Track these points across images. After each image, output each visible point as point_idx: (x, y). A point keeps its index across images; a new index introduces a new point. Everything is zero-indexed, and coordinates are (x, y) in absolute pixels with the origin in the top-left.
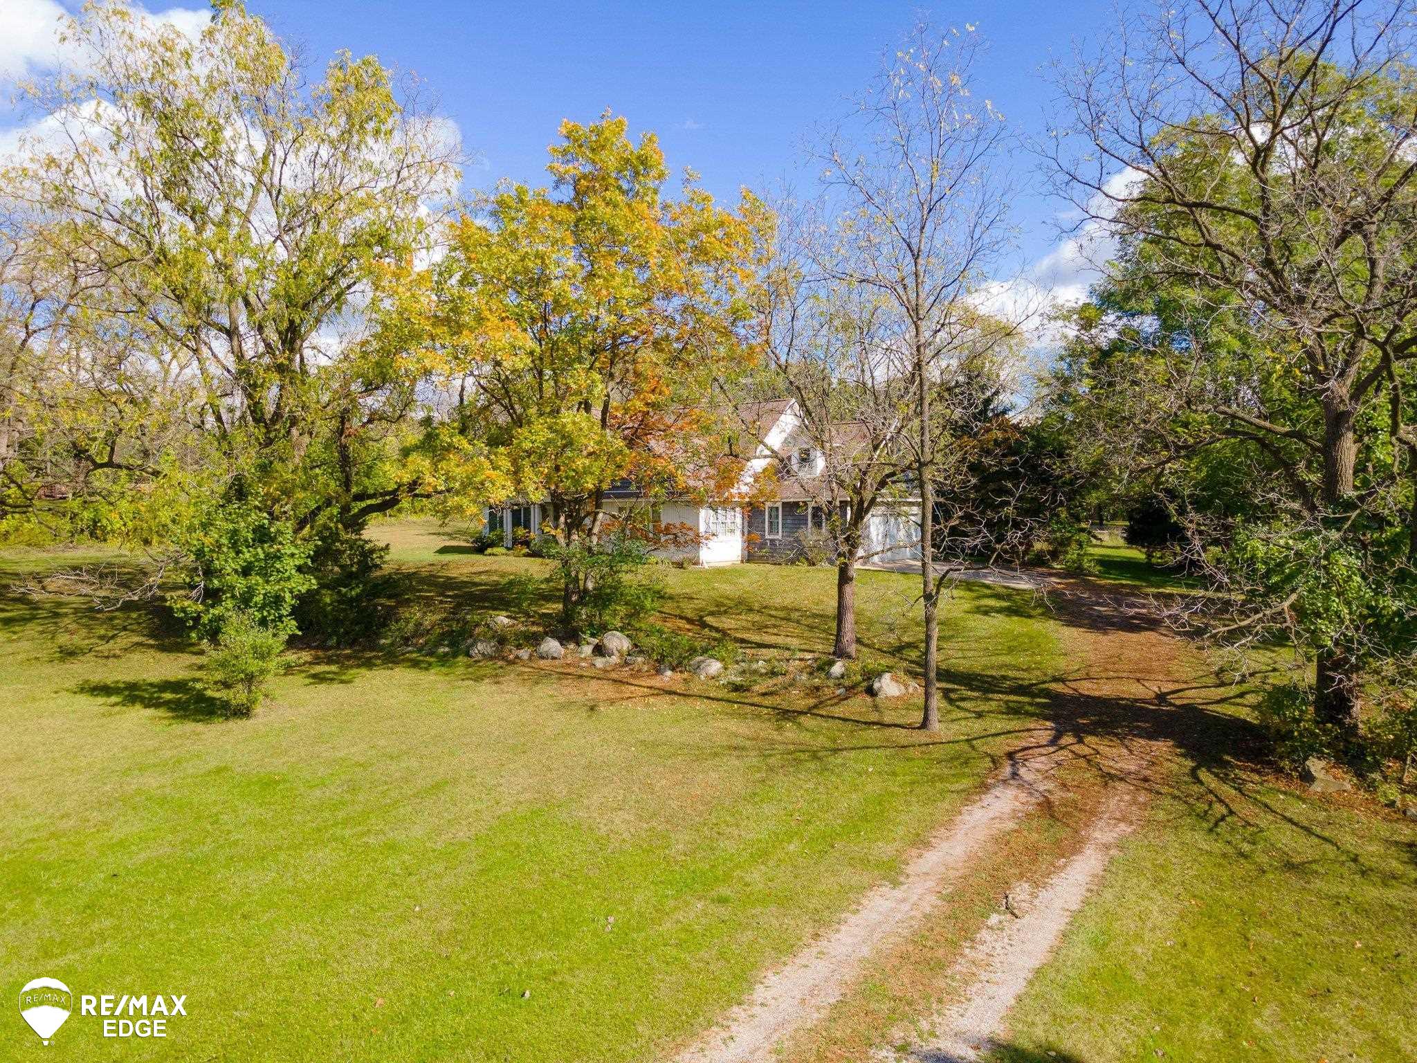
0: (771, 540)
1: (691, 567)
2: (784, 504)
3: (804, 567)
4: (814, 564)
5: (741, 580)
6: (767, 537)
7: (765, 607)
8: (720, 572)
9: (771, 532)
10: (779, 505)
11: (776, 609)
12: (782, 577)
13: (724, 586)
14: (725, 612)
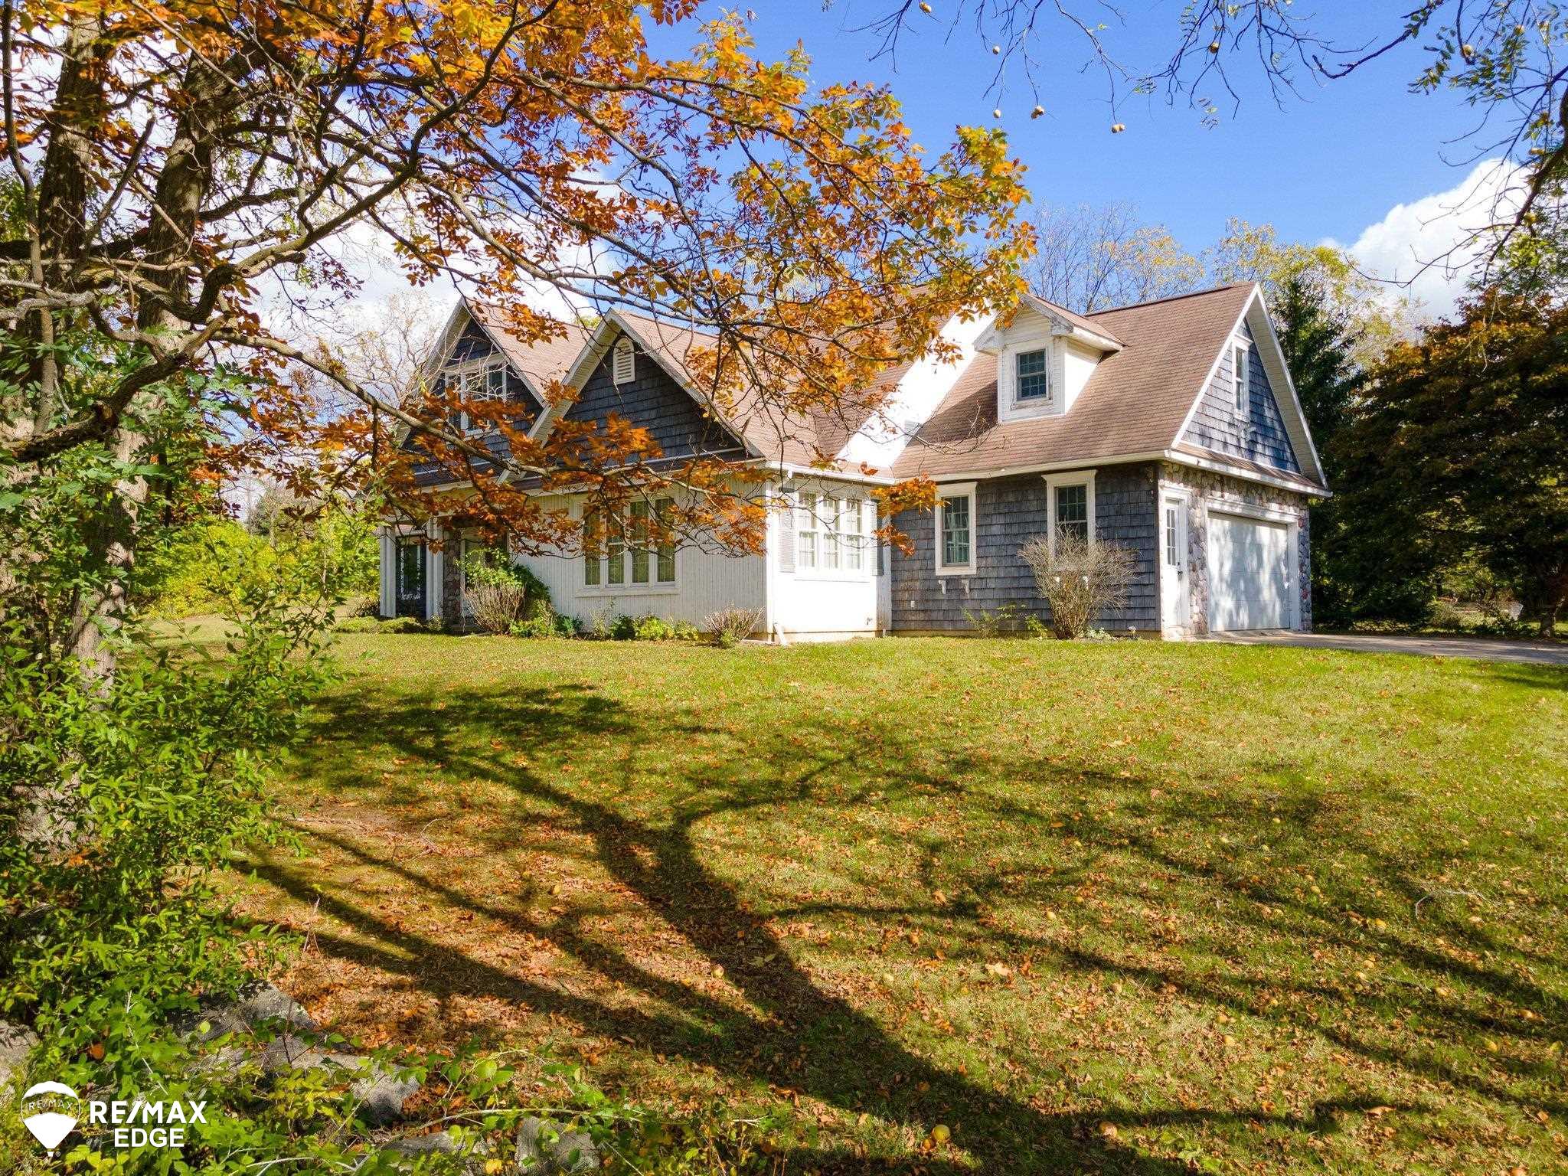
0: (949, 580)
1: (743, 644)
2: (982, 485)
3: (1042, 641)
4: (1066, 634)
5: (874, 672)
6: (940, 571)
7: (964, 766)
8: (814, 655)
9: (948, 560)
10: (969, 490)
11: (1009, 774)
12: (994, 662)
13: (818, 688)
14: (804, 790)
